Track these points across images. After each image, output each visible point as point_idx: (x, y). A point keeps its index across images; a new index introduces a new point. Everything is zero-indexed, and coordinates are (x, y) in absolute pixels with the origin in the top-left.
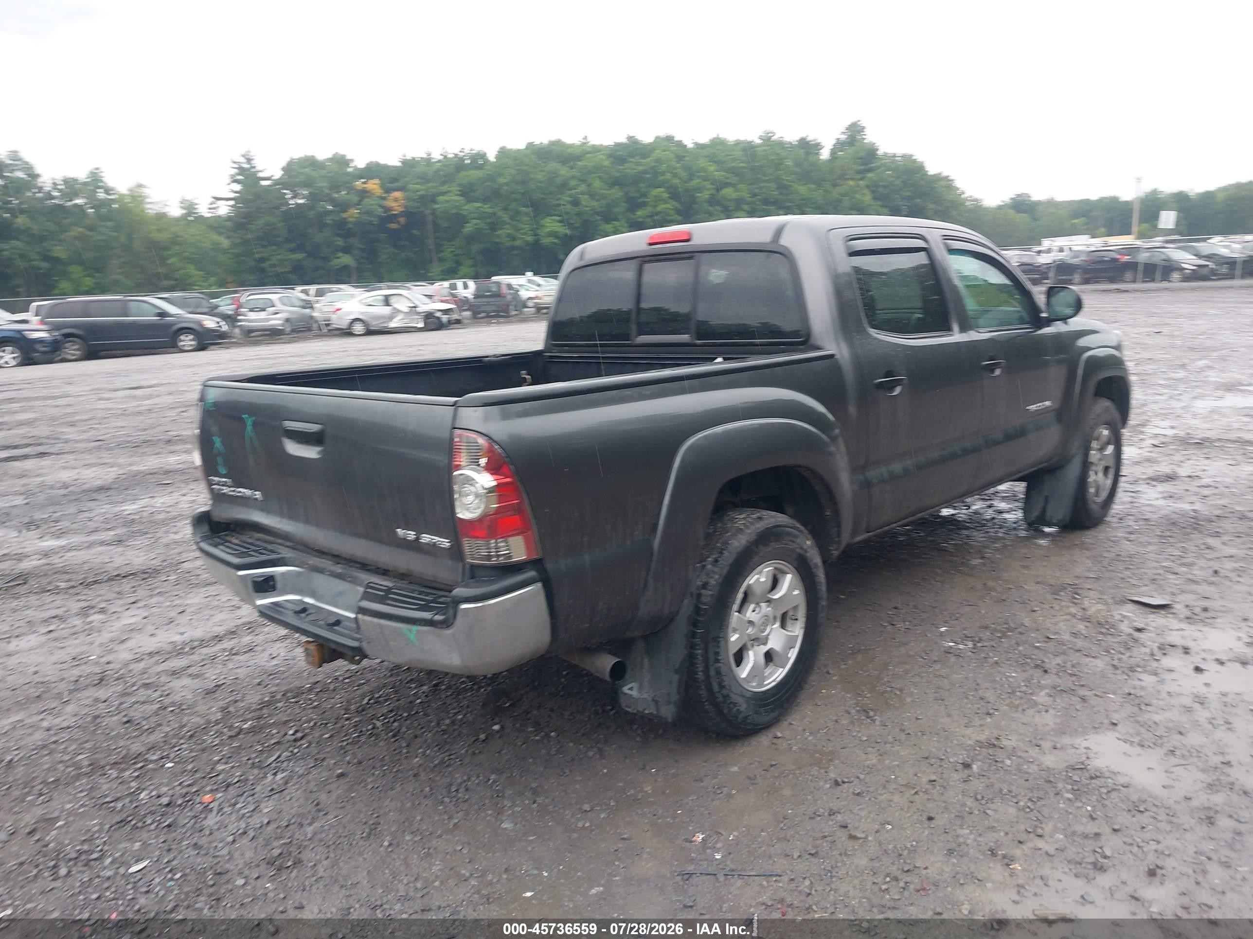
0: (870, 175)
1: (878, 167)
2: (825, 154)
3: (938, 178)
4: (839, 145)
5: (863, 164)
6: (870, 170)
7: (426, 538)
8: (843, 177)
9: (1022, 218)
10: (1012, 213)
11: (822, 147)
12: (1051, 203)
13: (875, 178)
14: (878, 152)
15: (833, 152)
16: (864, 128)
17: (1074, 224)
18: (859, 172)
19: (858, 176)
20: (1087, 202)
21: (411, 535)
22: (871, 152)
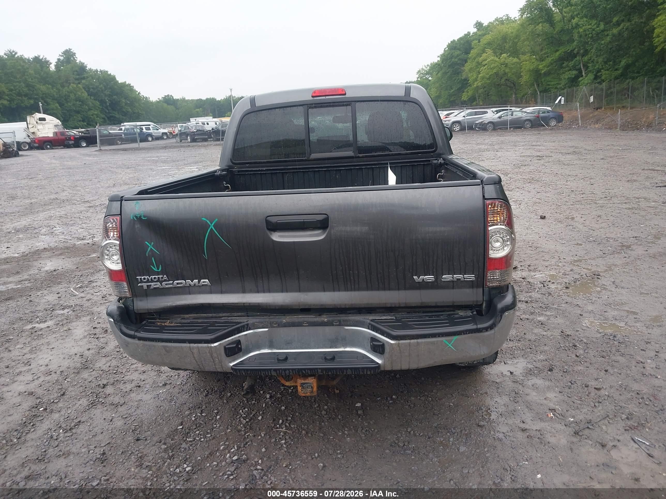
0: (83, 81)
1: (87, 77)
2: (52, 68)
3: (124, 85)
4: (59, 63)
5: (78, 75)
6: (84, 78)
7: (447, 277)
8: (67, 81)
9: (171, 108)
10: (165, 105)
11: (51, 63)
12: (183, 100)
13: (87, 83)
14: (87, 68)
15: (57, 66)
16: (75, 53)
17: (197, 112)
18: (76, 79)
19: (77, 82)
20: (200, 100)
21: (430, 278)
22: (82, 68)
